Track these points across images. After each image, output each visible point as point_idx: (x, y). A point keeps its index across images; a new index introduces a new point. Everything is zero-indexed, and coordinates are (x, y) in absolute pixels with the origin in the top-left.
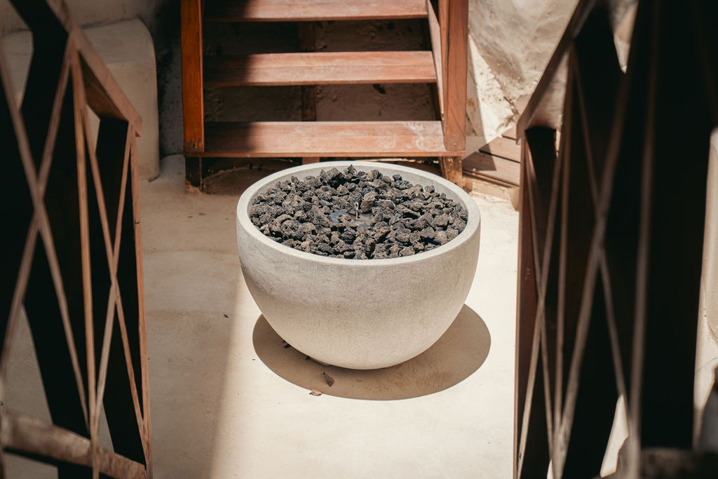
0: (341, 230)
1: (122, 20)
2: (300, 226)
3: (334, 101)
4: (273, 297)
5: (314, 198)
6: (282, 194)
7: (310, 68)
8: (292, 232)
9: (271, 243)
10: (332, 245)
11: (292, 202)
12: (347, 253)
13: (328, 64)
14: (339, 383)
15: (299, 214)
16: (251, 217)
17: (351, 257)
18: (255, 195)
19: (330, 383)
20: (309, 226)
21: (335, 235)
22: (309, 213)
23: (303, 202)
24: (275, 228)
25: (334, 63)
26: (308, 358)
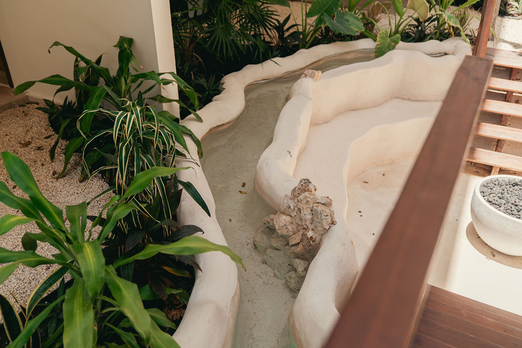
0: (516, 205)
1: (436, 101)
2: (499, 200)
3: (509, 145)
4: (483, 223)
5: (505, 189)
6: (492, 185)
7: (504, 133)
8: (496, 202)
9: (487, 204)
10: (511, 211)
11: (497, 189)
12: (518, 216)
13: (511, 132)
14: (497, 257)
15: (500, 195)
16: (481, 192)
17: (519, 218)
18: (483, 183)
19: (494, 256)
20: (503, 201)
21: (513, 206)
22: (503, 195)
23: (501, 191)
24: (490, 200)
25: (514, 132)
26: (486, 244)
